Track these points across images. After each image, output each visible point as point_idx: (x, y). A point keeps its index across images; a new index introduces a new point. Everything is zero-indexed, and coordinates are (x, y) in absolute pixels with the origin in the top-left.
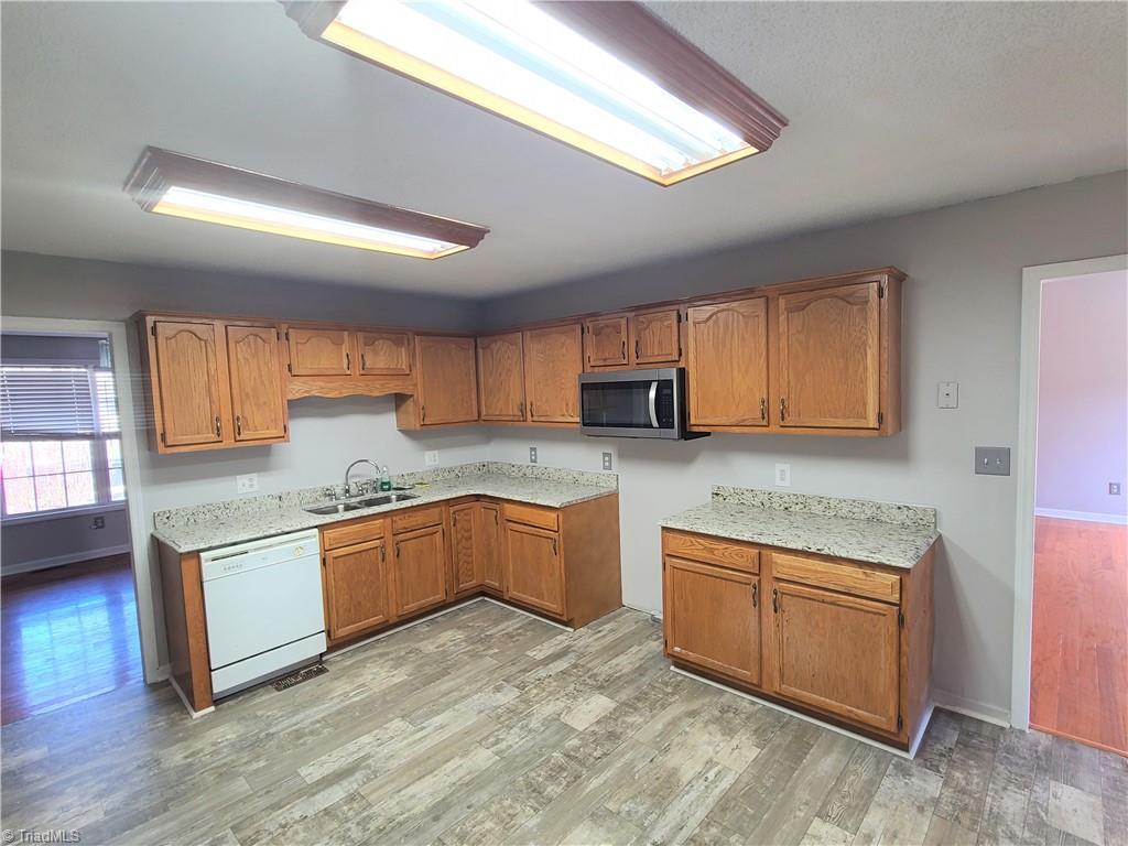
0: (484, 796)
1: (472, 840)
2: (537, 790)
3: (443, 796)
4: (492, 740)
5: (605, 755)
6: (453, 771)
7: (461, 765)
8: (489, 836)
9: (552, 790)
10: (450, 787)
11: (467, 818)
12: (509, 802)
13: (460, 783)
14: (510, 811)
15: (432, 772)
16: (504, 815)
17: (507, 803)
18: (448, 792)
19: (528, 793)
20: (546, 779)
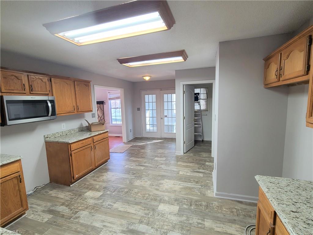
0: (219, 215)
1: (230, 210)
2: (207, 206)
3: (229, 224)
4: (200, 226)
5: (185, 199)
6: (220, 227)
7: (216, 227)
8: (226, 208)
9: (204, 203)
10: (225, 224)
11: (228, 214)
12: (215, 209)
13: (221, 223)
14: (217, 208)
15: (226, 233)
16: (219, 208)
17: (216, 210)
18: (226, 224)
19: (209, 207)
20: (202, 206)
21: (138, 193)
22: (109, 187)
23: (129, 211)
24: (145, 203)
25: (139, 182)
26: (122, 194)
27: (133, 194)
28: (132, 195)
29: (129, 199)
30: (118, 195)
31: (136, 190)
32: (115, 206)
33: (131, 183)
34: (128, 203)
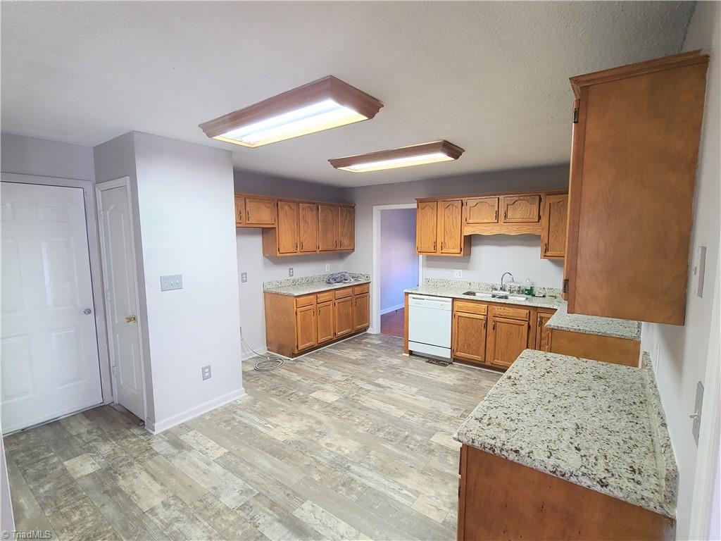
21: (359, 423)
22: (419, 452)
23: (381, 403)
24: (354, 407)
25: (346, 449)
26: (390, 428)
27: (368, 424)
28: (371, 423)
29: (378, 418)
30: (398, 428)
31: (360, 430)
32: (402, 413)
33: (366, 450)
34: (380, 412)
